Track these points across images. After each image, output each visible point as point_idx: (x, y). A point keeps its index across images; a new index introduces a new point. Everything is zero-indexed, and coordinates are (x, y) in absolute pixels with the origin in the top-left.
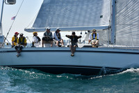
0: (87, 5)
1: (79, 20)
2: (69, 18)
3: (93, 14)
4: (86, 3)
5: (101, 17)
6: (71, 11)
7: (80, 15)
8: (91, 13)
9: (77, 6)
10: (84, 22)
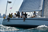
0: (36, 2)
1: (33, 8)
2: (30, 7)
3: (38, 5)
4: (36, 1)
5: (40, 6)
6: (31, 5)
7: (34, 6)
8: (37, 5)
9: (33, 2)
10: (35, 8)
